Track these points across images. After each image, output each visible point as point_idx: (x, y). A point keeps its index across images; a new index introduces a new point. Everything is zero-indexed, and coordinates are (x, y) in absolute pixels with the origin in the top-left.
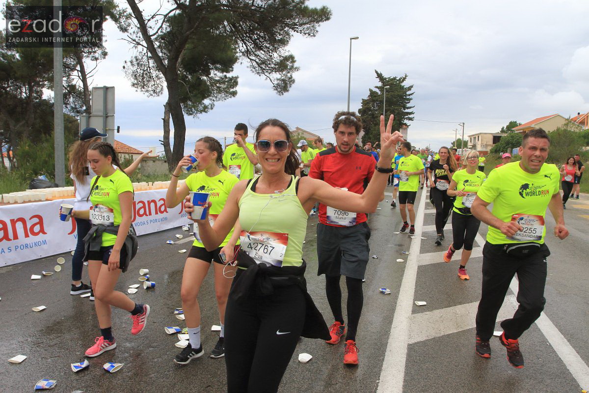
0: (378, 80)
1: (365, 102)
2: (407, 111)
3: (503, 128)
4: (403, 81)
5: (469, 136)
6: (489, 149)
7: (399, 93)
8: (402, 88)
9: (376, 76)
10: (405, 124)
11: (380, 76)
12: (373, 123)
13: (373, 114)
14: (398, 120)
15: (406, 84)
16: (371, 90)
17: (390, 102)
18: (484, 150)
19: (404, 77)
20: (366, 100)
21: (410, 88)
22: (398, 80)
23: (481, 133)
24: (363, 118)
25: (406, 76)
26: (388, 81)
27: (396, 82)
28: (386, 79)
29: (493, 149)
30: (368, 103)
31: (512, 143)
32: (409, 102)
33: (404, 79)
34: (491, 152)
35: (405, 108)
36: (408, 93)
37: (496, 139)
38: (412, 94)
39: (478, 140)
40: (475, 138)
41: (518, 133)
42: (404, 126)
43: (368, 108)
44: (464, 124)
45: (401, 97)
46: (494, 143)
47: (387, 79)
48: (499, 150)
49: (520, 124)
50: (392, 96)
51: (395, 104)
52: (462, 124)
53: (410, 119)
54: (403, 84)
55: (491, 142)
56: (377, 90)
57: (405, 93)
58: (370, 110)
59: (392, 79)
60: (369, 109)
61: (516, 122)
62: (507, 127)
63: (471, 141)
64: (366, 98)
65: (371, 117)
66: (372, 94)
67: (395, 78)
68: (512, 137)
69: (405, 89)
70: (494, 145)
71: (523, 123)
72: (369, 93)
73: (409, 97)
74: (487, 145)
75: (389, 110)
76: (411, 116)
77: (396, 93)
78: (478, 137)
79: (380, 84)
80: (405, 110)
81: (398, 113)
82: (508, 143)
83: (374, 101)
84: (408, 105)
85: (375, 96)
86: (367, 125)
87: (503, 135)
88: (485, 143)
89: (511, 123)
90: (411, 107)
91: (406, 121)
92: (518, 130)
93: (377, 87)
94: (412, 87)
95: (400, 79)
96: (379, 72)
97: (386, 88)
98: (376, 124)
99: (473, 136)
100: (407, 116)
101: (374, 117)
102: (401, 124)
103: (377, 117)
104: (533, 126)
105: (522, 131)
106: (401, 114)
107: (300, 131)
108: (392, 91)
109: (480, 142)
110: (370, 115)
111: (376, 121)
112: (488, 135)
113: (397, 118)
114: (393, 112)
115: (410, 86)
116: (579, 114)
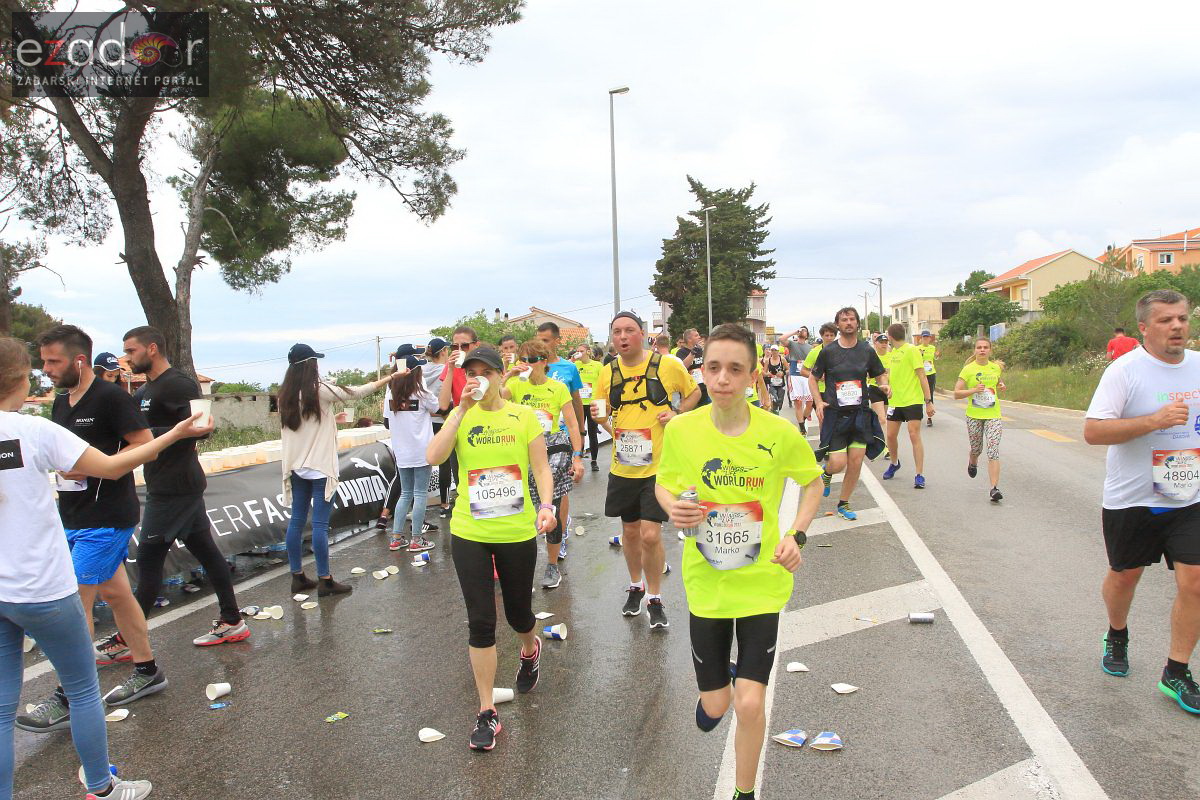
0: (694, 196)
1: (669, 246)
2: (759, 258)
3: (959, 286)
4: (747, 197)
5: (893, 306)
6: (935, 330)
7: (739, 223)
8: (746, 211)
9: (690, 186)
10: (758, 288)
11: (697, 188)
12: (690, 289)
13: (688, 271)
14: (741, 279)
15: (752, 203)
16: (680, 220)
17: (721, 243)
19: (749, 188)
20: (672, 242)
21: (762, 211)
22: (735, 196)
23: (916, 299)
24: (667, 278)
25: (753, 186)
26: (716, 199)
27: (732, 200)
28: (711, 193)
29: (944, 330)
30: (676, 247)
31: (984, 315)
32: (761, 241)
33: (749, 193)
34: (943, 335)
35: (754, 252)
36: (758, 221)
37: (949, 309)
38: (767, 222)
39: (912, 313)
40: (905, 309)
41: (993, 294)
42: (756, 292)
43: (675, 258)
44: (880, 280)
45: (745, 230)
46: (944, 318)
47: (714, 195)
48: (958, 331)
49: (992, 278)
50: (724, 229)
51: (733, 245)
52: (877, 282)
53: (768, 276)
54: (746, 204)
55: (938, 316)
56: (696, 221)
57: (754, 222)
58: (681, 262)
59: (724, 195)
60: (679, 260)
61: (983, 272)
62: (968, 284)
63: (897, 317)
64: (671, 236)
65: (684, 275)
66: (685, 226)
67: (729, 192)
68: (983, 302)
69: (754, 212)
70: (946, 321)
71: (997, 273)
72: (676, 226)
73: (758, 230)
74: (930, 323)
75: (721, 258)
76: (770, 269)
77: (734, 222)
78: (912, 306)
79: (698, 206)
80: (754, 257)
81: (741, 264)
82: (975, 315)
83: (687, 242)
84: (761, 247)
85: (691, 232)
86: (676, 295)
87: (963, 300)
88: (927, 318)
89: (973, 275)
90: (767, 252)
91: (758, 281)
92: (991, 288)
93: (692, 213)
94: (767, 208)
95: (740, 194)
96: (695, 180)
97: (709, 211)
98: (695, 291)
99: (901, 304)
100: (760, 271)
101: (689, 275)
102: (749, 288)
103: (697, 275)
104: (1023, 276)
105: (1001, 289)
106: (747, 265)
107: (539, 315)
108: (726, 219)
109: (915, 317)
110: (683, 272)
111: (695, 283)
112: (931, 302)
113: (739, 275)
114: (729, 262)
115: (761, 207)
116: (1109, 248)
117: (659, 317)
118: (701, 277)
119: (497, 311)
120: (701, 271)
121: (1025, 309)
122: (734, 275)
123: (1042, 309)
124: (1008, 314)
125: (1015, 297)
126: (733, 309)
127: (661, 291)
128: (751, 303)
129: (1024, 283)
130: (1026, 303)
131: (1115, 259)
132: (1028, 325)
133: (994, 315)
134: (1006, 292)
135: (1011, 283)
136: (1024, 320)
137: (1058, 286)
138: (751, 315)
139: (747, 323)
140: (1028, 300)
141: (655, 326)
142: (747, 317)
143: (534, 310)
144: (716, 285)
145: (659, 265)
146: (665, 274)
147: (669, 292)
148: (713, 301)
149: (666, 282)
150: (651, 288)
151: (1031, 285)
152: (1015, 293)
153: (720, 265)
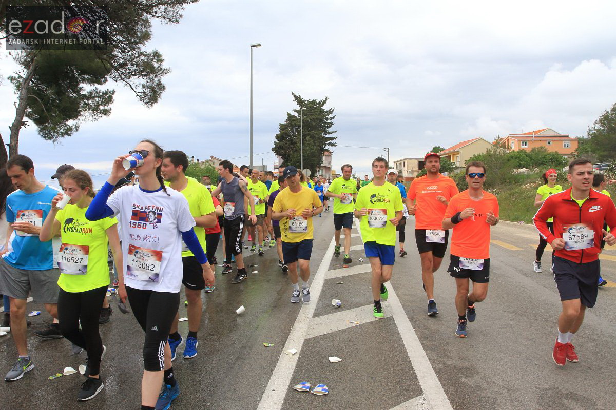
0: (296, 103)
1: (282, 127)
2: (328, 136)
4: (323, 104)
5: (395, 162)
6: (415, 174)
7: (318, 117)
8: (323, 111)
9: (293, 98)
10: (328, 151)
11: (298, 99)
12: (292, 150)
13: (292, 140)
14: (319, 146)
15: (326, 107)
16: (289, 114)
18: (410, 176)
19: (324, 100)
20: (284, 125)
21: (330, 112)
22: (317, 103)
23: (405, 159)
24: (281, 143)
25: (326, 99)
26: (307, 104)
27: (316, 105)
28: (304, 101)
30: (286, 128)
32: (330, 127)
33: (324, 102)
35: (326, 133)
36: (329, 117)
38: (333, 118)
39: (404, 166)
40: (401, 164)
41: (443, 158)
42: (326, 152)
43: (285, 133)
44: (388, 149)
45: (321, 121)
46: (420, 168)
47: (306, 102)
49: (443, 150)
50: (311, 119)
51: (315, 128)
52: (387, 150)
53: (332, 145)
54: (323, 108)
55: (417, 168)
56: (296, 114)
57: (326, 117)
58: (288, 136)
59: (312, 102)
60: (287, 135)
61: (439, 147)
63: (397, 168)
64: (284, 122)
65: (290, 142)
66: (291, 118)
67: (314, 101)
69: (326, 112)
70: (420, 171)
71: (446, 148)
72: (286, 117)
73: (329, 121)
74: (413, 171)
75: (309, 135)
76: (333, 142)
77: (316, 116)
78: (404, 162)
79: (298, 108)
80: (326, 135)
81: (319, 138)
83: (292, 126)
84: (329, 130)
85: (294, 121)
86: (286, 153)
88: (411, 169)
89: (435, 148)
90: (332, 132)
91: (327, 147)
93: (295, 111)
94: (333, 111)
95: (320, 102)
96: (298, 95)
97: (303, 110)
98: (296, 151)
99: (399, 161)
100: (328, 142)
101: (293, 143)
102: (322, 151)
103: (296, 143)
104: (457, 150)
105: (447, 156)
106: (322, 139)
107: (214, 160)
108: (312, 115)
109: (405, 168)
110: (289, 141)
111: (295, 147)
112: (413, 160)
113: (317, 143)
114: (312, 137)
115: (330, 110)
116: (499, 138)
117: (277, 164)
118: (298, 144)
119: (193, 157)
120: (298, 141)
121: (458, 166)
122: (315, 144)
123: (465, 166)
124: (450, 168)
125: (453, 160)
126: (314, 161)
127: (278, 150)
128: (324, 158)
129: (458, 153)
130: (458, 163)
131: (501, 143)
132: (457, 174)
133: (443, 168)
134: (449, 157)
135: (452, 153)
136: (456, 171)
137: (474, 155)
138: (324, 164)
139: (322, 168)
140: (459, 162)
141: (275, 168)
142: (322, 165)
143: (212, 157)
144: (305, 148)
145: (277, 137)
146: (280, 142)
147: (282, 151)
148: (303, 156)
149: (280, 146)
150: (273, 149)
151: (461, 154)
152: (453, 157)
153: (308, 138)
